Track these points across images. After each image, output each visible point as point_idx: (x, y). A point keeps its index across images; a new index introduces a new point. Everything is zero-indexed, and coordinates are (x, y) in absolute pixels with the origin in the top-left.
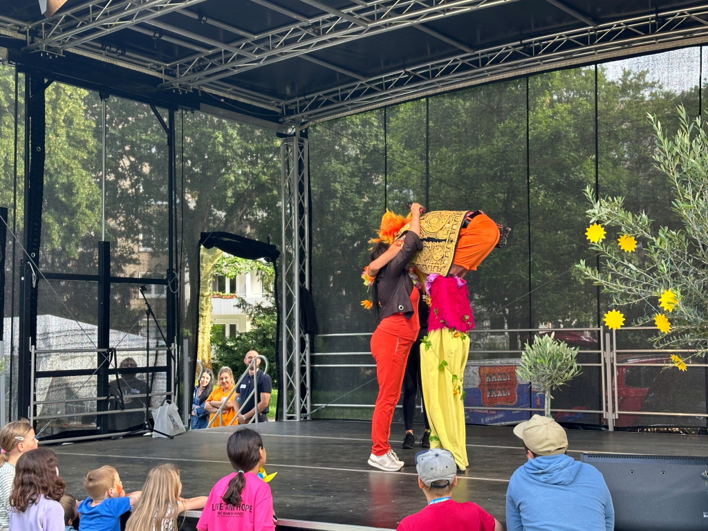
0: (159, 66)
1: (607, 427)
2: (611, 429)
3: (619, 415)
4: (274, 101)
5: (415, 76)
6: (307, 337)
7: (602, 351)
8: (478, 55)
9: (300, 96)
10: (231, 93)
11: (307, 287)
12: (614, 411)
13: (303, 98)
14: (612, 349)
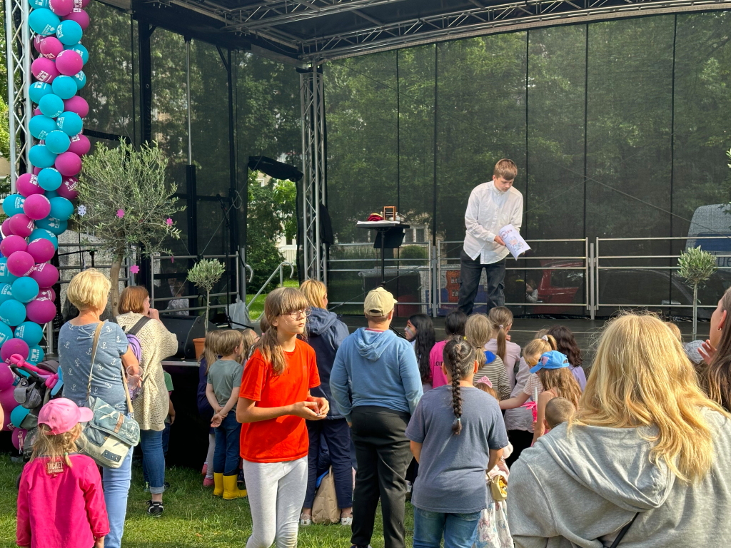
0: (222, 11)
1: (590, 317)
2: (593, 318)
3: (599, 307)
4: (296, 39)
5: (427, 24)
6: (324, 246)
7: (586, 257)
8: (487, 9)
9: (318, 36)
10: (267, 34)
11: (323, 203)
12: (595, 304)
13: (321, 38)
14: (595, 256)
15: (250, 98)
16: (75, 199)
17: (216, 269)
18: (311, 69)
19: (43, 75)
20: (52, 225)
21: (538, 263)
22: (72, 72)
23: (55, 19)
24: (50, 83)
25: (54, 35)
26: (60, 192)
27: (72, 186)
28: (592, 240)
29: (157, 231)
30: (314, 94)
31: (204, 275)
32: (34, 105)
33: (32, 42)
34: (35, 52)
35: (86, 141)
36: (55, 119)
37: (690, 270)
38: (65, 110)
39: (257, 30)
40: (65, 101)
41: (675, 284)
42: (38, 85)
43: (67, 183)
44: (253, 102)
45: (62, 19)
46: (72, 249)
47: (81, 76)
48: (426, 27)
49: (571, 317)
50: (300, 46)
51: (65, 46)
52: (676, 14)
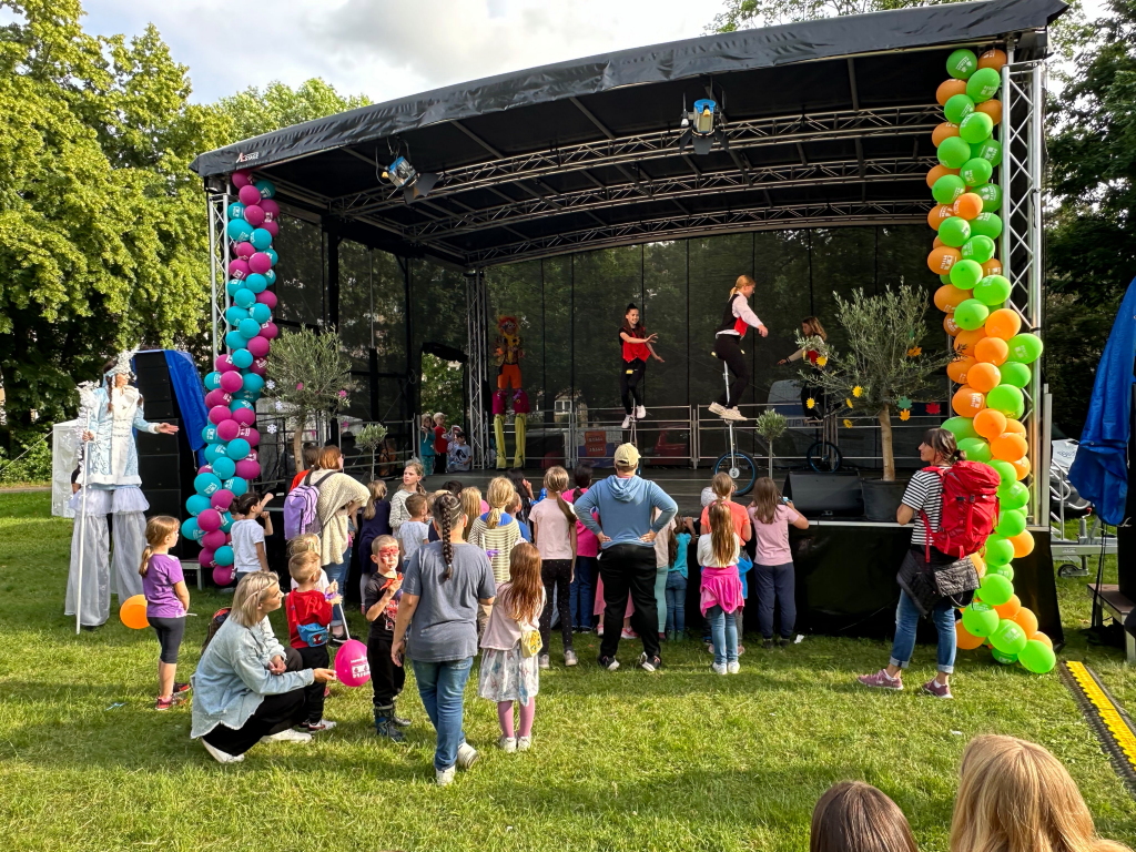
1: (693, 467)
2: (695, 468)
5: (564, 239)
7: (690, 421)
8: (611, 228)
9: (479, 248)
13: (483, 249)
14: (696, 419)
15: (440, 302)
16: (264, 375)
17: (379, 432)
18: (475, 275)
19: (238, 273)
20: (247, 397)
21: (655, 425)
22: (262, 271)
23: (248, 227)
24: (244, 280)
25: (249, 241)
26: (252, 369)
27: (261, 364)
28: (694, 407)
29: (331, 401)
30: (478, 294)
31: (369, 437)
32: (232, 299)
33: (231, 248)
34: (233, 255)
35: (275, 327)
36: (248, 309)
37: (767, 429)
38: (257, 302)
39: (428, 243)
40: (256, 295)
41: (757, 440)
42: (234, 282)
43: (258, 362)
44: (441, 306)
45: (255, 227)
46: (269, 417)
47: (271, 274)
48: (564, 242)
49: (678, 467)
50: (466, 256)
51: (257, 250)
52: (754, 232)
